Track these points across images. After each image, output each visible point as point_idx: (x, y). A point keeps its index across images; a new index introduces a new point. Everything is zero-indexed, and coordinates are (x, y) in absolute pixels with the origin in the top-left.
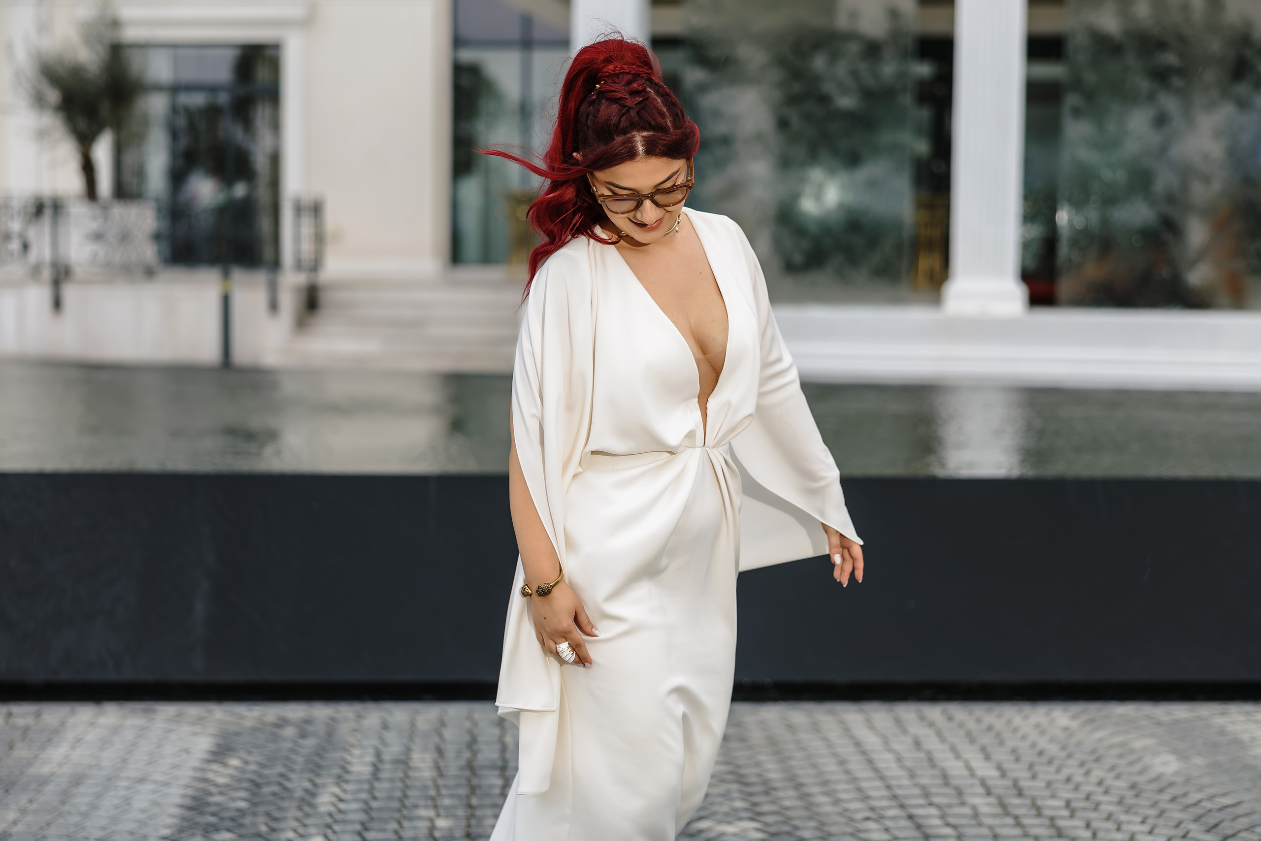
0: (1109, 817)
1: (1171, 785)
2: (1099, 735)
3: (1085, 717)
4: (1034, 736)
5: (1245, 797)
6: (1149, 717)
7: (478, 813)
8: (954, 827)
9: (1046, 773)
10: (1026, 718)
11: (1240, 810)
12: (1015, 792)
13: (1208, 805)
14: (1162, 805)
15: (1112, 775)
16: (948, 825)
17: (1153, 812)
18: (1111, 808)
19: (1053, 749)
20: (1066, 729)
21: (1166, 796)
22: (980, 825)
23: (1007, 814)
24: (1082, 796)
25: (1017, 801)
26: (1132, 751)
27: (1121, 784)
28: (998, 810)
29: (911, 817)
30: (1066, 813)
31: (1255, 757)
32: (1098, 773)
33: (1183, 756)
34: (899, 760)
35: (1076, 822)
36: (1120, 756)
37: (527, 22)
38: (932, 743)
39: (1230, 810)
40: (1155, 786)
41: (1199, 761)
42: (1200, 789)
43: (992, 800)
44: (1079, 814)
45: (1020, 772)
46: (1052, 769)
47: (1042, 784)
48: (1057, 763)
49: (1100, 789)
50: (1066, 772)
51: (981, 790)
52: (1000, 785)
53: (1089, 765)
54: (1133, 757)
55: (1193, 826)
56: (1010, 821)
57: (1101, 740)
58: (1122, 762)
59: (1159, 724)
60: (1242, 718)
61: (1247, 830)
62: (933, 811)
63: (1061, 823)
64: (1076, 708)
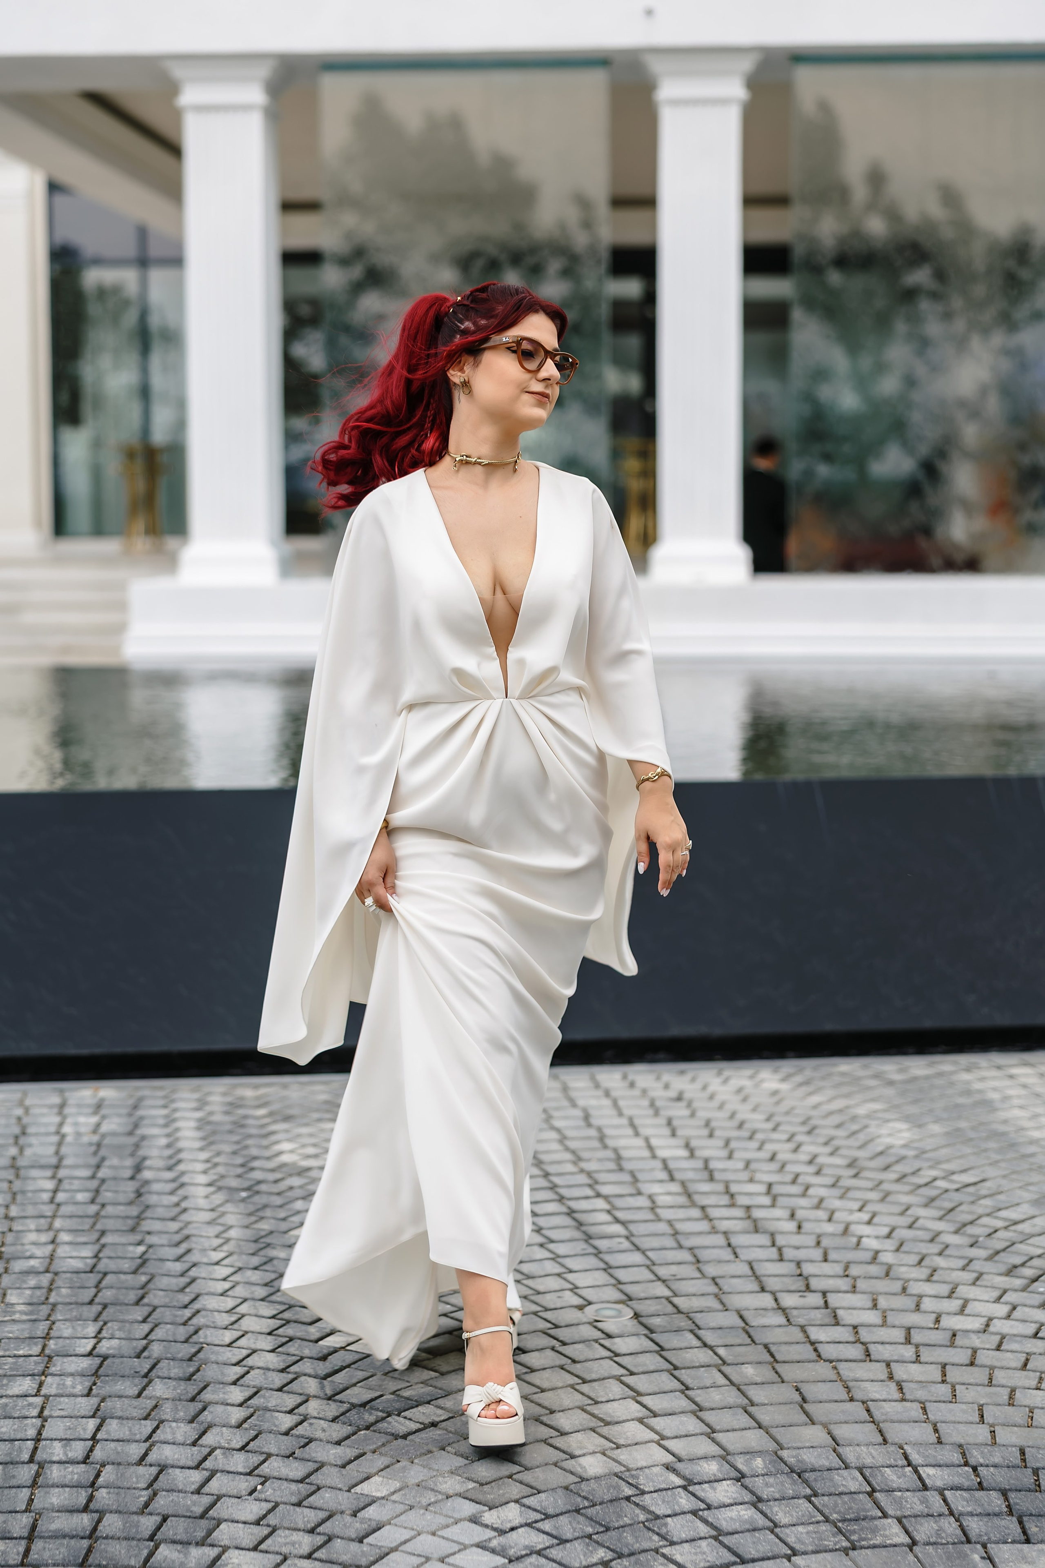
0: (819, 1204)
1: (901, 1159)
2: (815, 1099)
3: (799, 1079)
4: (734, 1103)
5: (990, 1172)
6: (876, 1076)
7: (16, 1226)
8: (623, 1223)
9: (746, 1151)
10: (726, 1081)
11: (984, 1189)
12: (705, 1175)
13: (942, 1184)
14: (885, 1186)
15: (828, 1149)
16: (617, 1221)
17: (874, 1196)
18: (822, 1192)
19: (756, 1120)
20: (775, 1093)
21: (892, 1176)
22: (659, 1219)
23: (693, 1204)
24: (789, 1178)
25: (706, 1187)
26: (854, 1118)
27: (837, 1161)
28: (682, 1200)
29: (571, 1213)
30: (766, 1200)
31: (1005, 1122)
32: (808, 1149)
33: (916, 1123)
34: (563, 1139)
35: (777, 1213)
36: (839, 1126)
37: (142, 233)
38: (604, 1115)
39: (971, 1189)
40: (880, 1162)
41: (936, 1128)
42: (935, 1165)
43: (675, 1187)
44: (781, 1201)
45: (711, 1149)
46: (754, 1144)
47: (741, 1165)
48: (759, 1136)
49: (812, 1169)
50: (770, 1147)
51: (664, 1175)
52: (687, 1169)
53: (800, 1138)
54: (855, 1127)
55: (922, 1212)
56: (696, 1213)
57: (815, 1107)
58: (841, 1133)
59: (891, 1083)
60: (994, 1073)
61: (988, 1215)
62: (601, 1204)
63: (757, 1214)
64: (788, 1065)
